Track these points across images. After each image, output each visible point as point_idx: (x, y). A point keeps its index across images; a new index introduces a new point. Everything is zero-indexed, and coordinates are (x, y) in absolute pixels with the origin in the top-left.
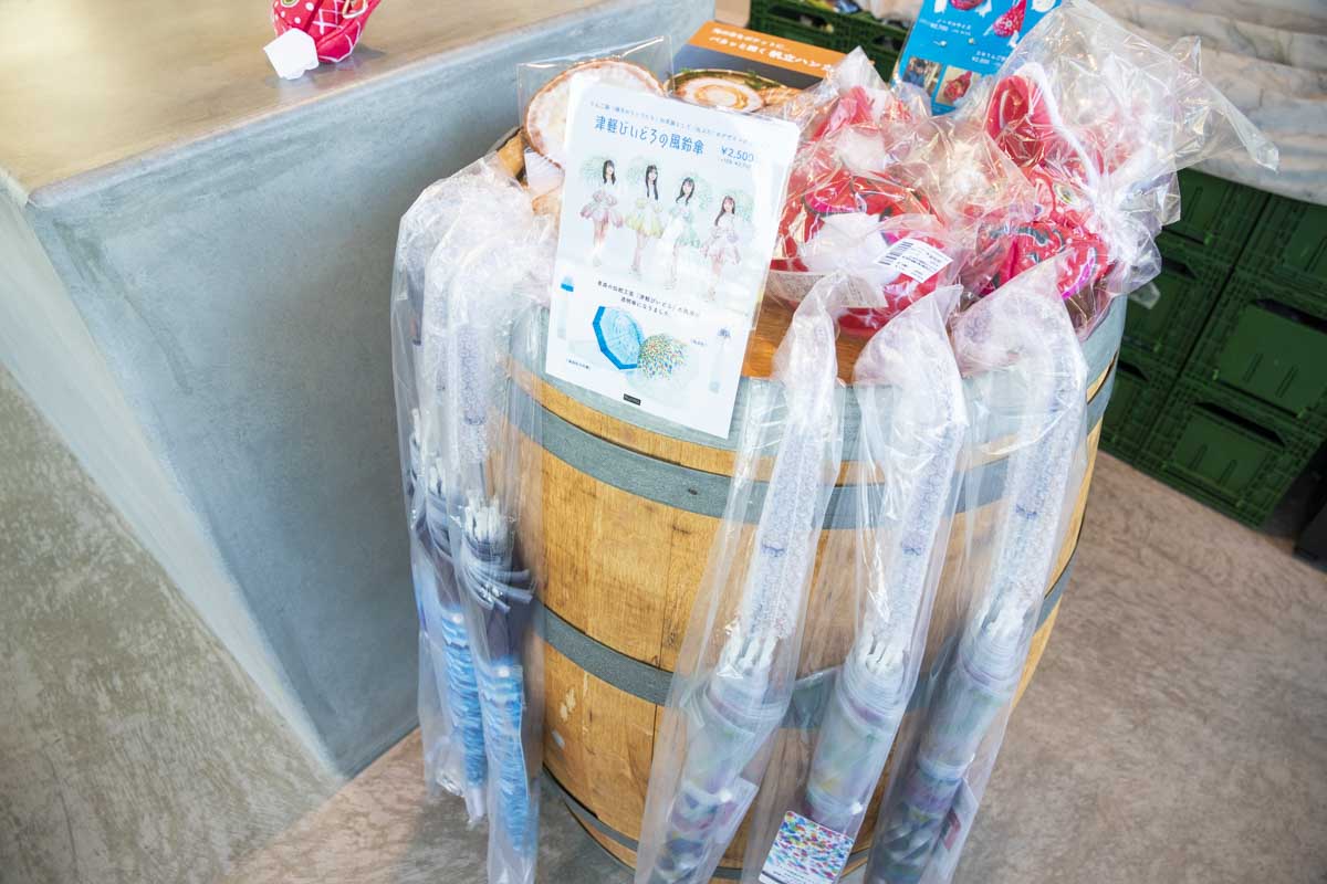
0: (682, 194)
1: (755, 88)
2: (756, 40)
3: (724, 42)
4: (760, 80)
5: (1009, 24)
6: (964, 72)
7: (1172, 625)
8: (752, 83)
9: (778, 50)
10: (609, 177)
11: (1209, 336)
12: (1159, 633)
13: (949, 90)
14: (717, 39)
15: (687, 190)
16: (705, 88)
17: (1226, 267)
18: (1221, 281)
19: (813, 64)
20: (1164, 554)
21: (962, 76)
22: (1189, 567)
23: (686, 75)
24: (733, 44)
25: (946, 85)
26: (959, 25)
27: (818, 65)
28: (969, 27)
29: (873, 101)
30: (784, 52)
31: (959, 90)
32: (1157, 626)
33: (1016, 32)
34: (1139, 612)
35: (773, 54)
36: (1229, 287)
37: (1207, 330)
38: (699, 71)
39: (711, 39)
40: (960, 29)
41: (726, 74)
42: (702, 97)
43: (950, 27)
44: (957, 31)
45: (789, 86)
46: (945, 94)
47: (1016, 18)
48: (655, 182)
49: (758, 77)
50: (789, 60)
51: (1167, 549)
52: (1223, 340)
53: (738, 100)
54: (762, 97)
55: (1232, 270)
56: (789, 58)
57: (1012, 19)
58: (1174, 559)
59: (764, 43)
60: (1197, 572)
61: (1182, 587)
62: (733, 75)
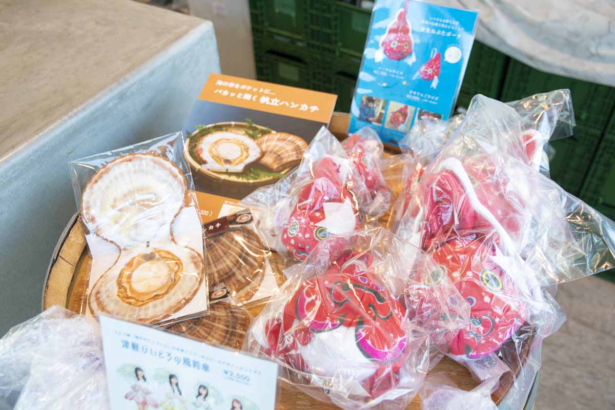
0: (200, 394)
1: (253, 137)
2: (249, 88)
3: (226, 93)
4: (256, 129)
5: (430, 71)
6: (402, 106)
7: (598, 379)
8: (251, 132)
9: (266, 95)
10: (140, 377)
11: (593, 177)
12: (591, 387)
13: (394, 119)
14: (220, 92)
15: (203, 391)
16: (216, 143)
17: (599, 133)
18: (596, 141)
19: (294, 106)
20: (584, 324)
21: (401, 109)
22: (603, 331)
23: (200, 132)
24: (233, 95)
25: (391, 115)
26: (394, 71)
27: (297, 105)
28: (401, 73)
29: (340, 166)
30: (272, 97)
31: (401, 119)
32: (589, 382)
33: (436, 78)
34: (575, 372)
35: (264, 100)
36: (603, 145)
37: (591, 172)
38: (210, 126)
39: (216, 91)
40: (395, 74)
41: (230, 126)
42: (215, 153)
43: (388, 72)
44: (393, 76)
45: (278, 131)
46: (391, 122)
47: (434, 67)
48: (177, 384)
49: (254, 125)
50: (275, 104)
51: (585, 319)
52: (602, 179)
53: (242, 152)
54: (259, 145)
55: (603, 135)
56: (275, 102)
57: (432, 67)
58: (591, 326)
59: (255, 90)
60: (609, 333)
61: (601, 348)
62: (236, 126)
